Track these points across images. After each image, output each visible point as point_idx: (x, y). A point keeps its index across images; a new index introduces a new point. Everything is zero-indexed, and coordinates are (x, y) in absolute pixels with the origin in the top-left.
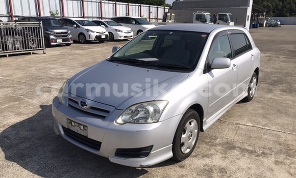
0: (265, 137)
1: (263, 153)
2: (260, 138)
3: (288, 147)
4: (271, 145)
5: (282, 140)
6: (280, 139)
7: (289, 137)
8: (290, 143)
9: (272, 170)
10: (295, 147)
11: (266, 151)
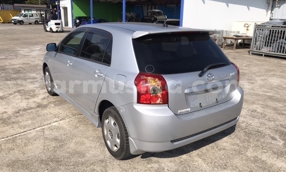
0: (30, 122)
1: (19, 113)
2: (33, 119)
3: (6, 124)
4: (20, 119)
5: (16, 126)
6: (17, 126)
7: (12, 132)
8: (7, 128)
9: (5, 109)
10: (2, 126)
11: (18, 114)
